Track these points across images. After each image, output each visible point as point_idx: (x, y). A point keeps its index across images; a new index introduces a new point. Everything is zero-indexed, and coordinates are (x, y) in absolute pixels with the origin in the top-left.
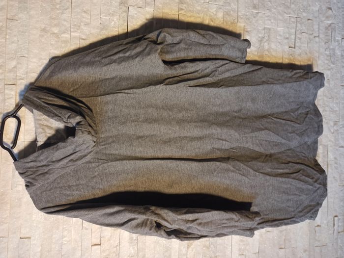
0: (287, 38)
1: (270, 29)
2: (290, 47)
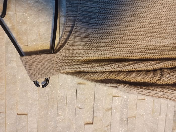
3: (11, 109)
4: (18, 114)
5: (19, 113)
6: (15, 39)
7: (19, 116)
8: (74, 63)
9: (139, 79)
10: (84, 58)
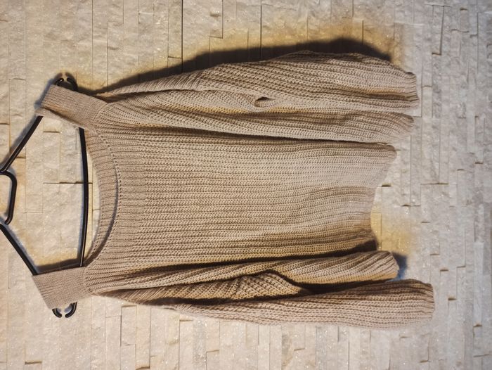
0: (429, 40)
1: (402, 26)
2: (433, 53)
3: (16, 355)
4: (26, 363)
5: (28, 361)
6: (23, 248)
7: (29, 365)
8: (114, 278)
9: (206, 294)
10: (128, 268)
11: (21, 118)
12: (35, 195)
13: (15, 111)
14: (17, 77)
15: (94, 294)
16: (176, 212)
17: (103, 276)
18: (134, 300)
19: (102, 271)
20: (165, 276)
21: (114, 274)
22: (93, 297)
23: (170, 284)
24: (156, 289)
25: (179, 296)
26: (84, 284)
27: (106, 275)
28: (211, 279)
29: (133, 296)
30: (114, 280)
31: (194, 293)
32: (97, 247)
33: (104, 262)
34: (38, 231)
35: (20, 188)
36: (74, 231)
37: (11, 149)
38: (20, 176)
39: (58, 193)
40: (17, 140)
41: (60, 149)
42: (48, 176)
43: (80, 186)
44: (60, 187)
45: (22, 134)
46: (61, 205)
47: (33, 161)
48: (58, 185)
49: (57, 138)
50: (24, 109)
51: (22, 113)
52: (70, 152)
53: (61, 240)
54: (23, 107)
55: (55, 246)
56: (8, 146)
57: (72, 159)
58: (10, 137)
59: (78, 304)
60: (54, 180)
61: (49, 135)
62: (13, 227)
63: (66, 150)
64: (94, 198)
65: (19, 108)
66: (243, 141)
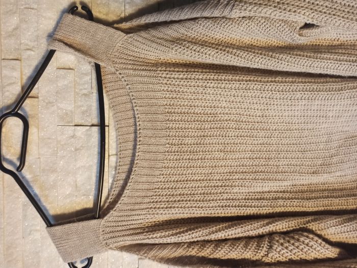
11: (32, 53)
12: (49, 138)
13: (27, 45)
14: (27, 6)
15: (111, 248)
16: (198, 159)
17: (120, 228)
18: (154, 258)
19: (120, 224)
20: (187, 231)
21: (132, 227)
22: (110, 252)
23: (192, 240)
24: (178, 245)
25: (203, 255)
26: (101, 238)
27: (124, 228)
28: (237, 236)
29: (152, 253)
30: (133, 234)
31: (220, 253)
32: (114, 197)
33: (121, 214)
34: (52, 177)
35: (32, 130)
36: (89, 178)
37: (23, 88)
38: (33, 117)
39: (73, 137)
40: (29, 78)
41: (75, 88)
42: (62, 118)
43: (96, 130)
44: (75, 129)
45: (34, 71)
46: (76, 150)
47: (46, 101)
48: (73, 128)
49: (71, 76)
50: (36, 43)
51: (33, 47)
52: (85, 92)
53: (76, 187)
54: (35, 41)
55: (69, 194)
56: (19, 84)
57: (87, 99)
58: (22, 74)
59: (93, 259)
60: (69, 122)
61: (62, 72)
62: (26, 173)
63: (81, 90)
64: (111, 142)
65: (31, 41)
66: (279, 79)
